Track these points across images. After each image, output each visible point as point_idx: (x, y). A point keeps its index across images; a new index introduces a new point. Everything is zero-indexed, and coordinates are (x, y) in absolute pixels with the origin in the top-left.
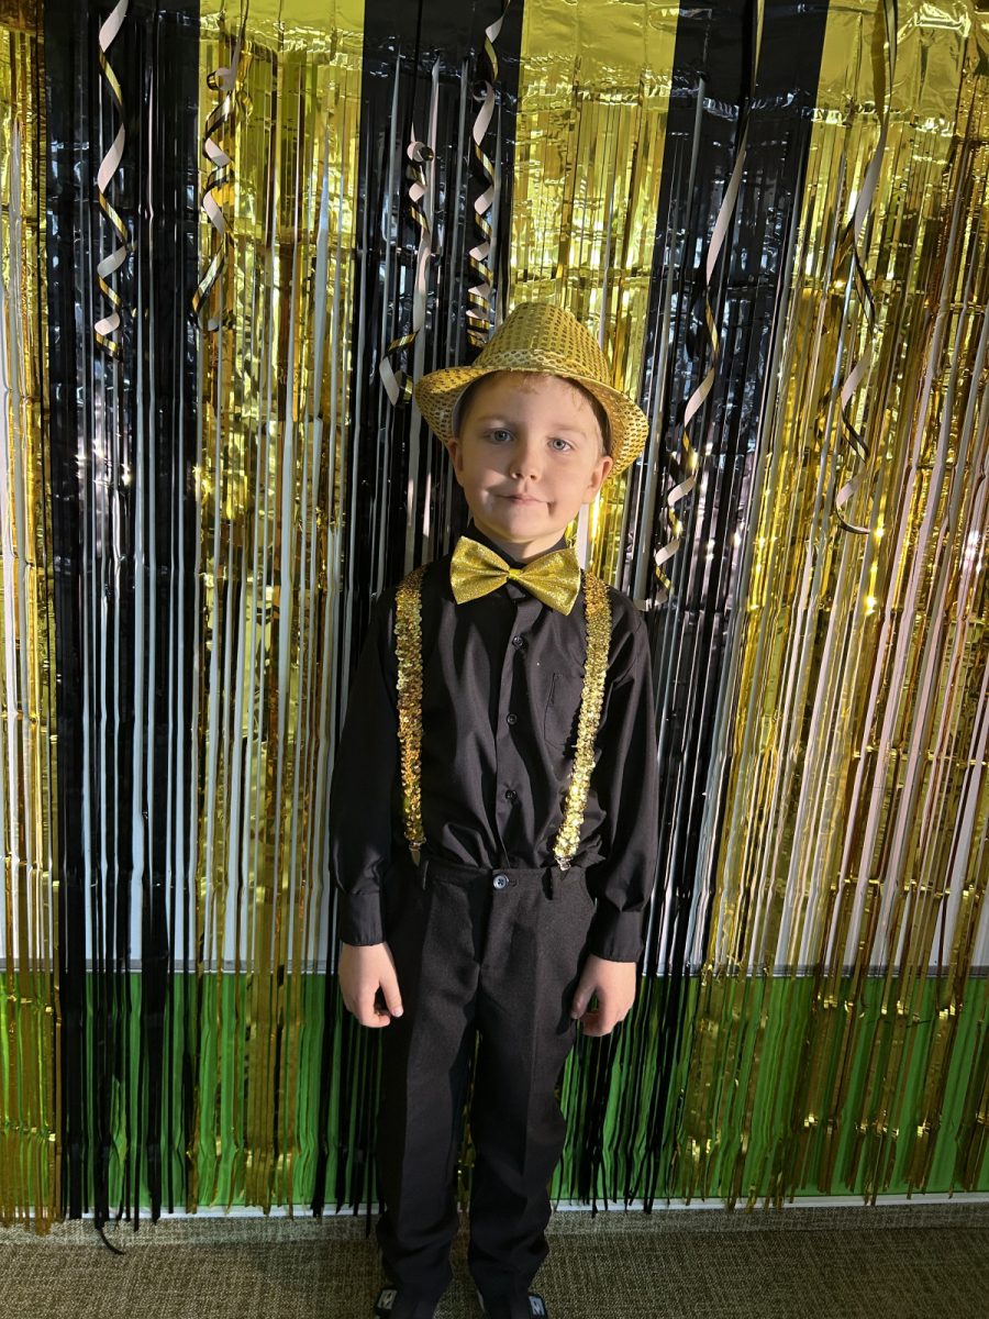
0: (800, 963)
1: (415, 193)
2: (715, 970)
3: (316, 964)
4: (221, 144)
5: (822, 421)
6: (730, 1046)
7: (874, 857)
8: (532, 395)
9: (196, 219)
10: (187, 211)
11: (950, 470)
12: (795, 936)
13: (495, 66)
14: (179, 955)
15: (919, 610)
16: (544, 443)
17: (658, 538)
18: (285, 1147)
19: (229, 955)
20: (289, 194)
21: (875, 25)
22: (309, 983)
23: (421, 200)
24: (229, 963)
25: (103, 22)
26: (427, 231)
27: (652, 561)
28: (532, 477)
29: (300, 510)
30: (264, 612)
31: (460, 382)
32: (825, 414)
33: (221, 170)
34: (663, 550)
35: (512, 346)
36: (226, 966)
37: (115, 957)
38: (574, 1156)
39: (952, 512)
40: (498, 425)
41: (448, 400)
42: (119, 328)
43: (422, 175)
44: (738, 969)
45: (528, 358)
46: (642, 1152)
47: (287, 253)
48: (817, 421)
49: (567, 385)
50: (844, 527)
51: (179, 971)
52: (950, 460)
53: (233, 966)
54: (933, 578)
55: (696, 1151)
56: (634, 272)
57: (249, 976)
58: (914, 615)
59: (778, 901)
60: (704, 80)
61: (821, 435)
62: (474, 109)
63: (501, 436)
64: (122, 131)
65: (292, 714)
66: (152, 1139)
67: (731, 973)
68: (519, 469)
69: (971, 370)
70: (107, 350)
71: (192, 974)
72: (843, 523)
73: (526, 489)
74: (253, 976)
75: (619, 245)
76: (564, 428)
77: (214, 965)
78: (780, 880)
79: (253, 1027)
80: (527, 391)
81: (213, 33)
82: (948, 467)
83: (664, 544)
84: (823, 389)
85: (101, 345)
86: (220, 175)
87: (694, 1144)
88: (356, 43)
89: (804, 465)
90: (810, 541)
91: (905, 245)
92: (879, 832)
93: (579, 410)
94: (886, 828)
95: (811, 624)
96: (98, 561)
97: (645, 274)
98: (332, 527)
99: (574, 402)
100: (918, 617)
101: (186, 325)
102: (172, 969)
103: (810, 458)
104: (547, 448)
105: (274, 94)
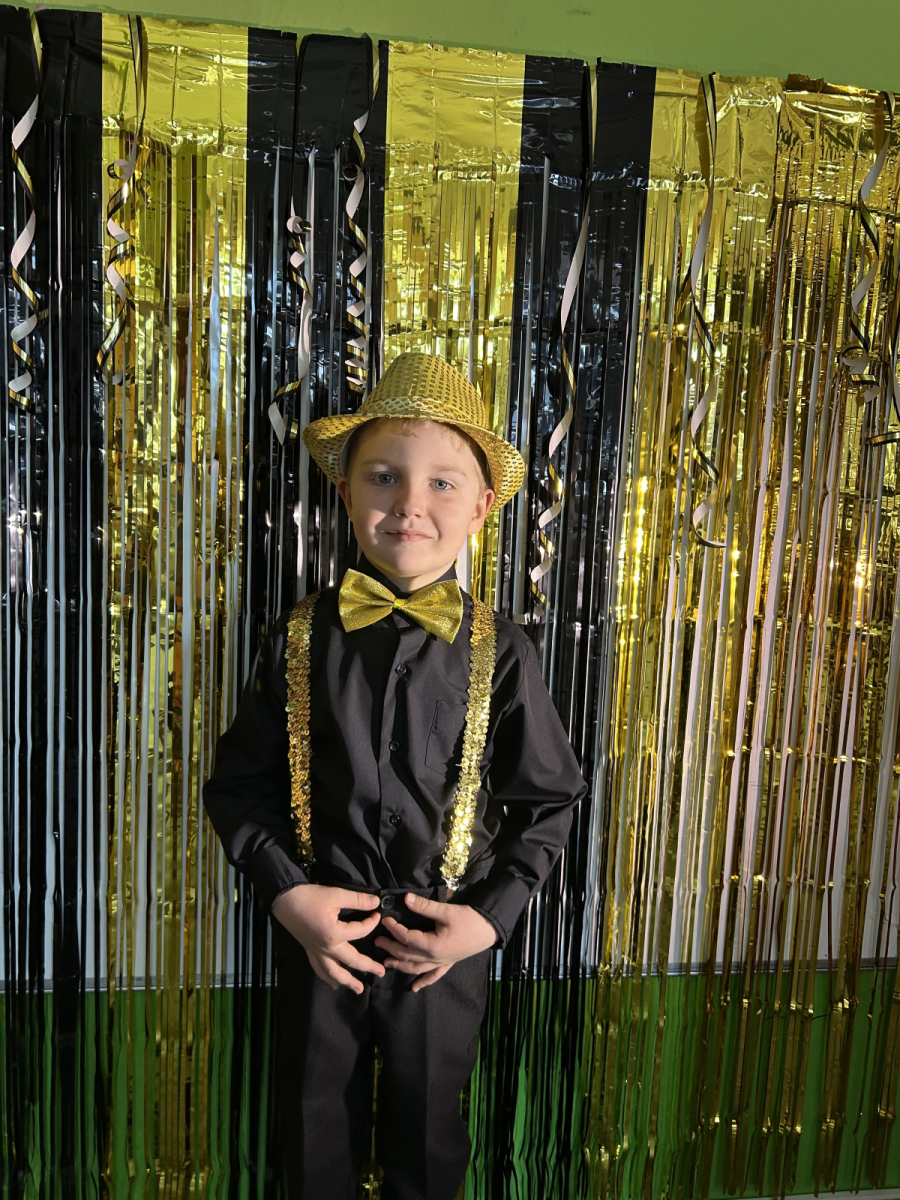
0: (693, 960)
1: (295, 260)
2: (612, 970)
3: (224, 978)
4: (123, 225)
5: (675, 448)
6: (631, 1047)
7: (757, 854)
8: (412, 437)
9: (100, 288)
10: (92, 281)
11: (797, 488)
12: (688, 933)
13: (362, 152)
14: (90, 973)
15: (780, 616)
16: (427, 484)
17: (532, 560)
18: (197, 1167)
19: (139, 971)
20: (184, 265)
21: (697, 107)
22: (218, 995)
23: (302, 266)
24: (139, 979)
25: (16, 124)
26: (308, 292)
27: (528, 580)
28: (417, 516)
29: (200, 542)
30: (167, 637)
31: (344, 429)
32: (678, 441)
33: (122, 246)
34: (537, 569)
35: (392, 393)
36: (136, 982)
37: (27, 977)
38: (486, 1167)
39: (802, 526)
40: (382, 468)
41: (334, 444)
42: (30, 386)
43: (301, 245)
44: (633, 968)
45: (407, 404)
46: (553, 1161)
47: (183, 315)
48: (671, 448)
49: (445, 428)
50: (702, 542)
51: (90, 989)
52: (796, 479)
53: (143, 983)
54: (790, 587)
55: (605, 1158)
56: (497, 323)
57: (158, 992)
58: (775, 622)
59: (668, 900)
60: (549, 158)
61: (675, 460)
62: (347, 188)
63: (385, 479)
64: (33, 215)
65: (196, 733)
66: (67, 1162)
67: (627, 972)
68: (403, 510)
69: (808, 398)
70: (20, 404)
71: (103, 992)
72: (700, 539)
73: (411, 526)
74: (162, 991)
75: (481, 300)
76: (445, 469)
77: (125, 983)
78: (668, 878)
79: (164, 1045)
80: (406, 434)
81: (113, 131)
82: (795, 485)
83: (538, 562)
84: (673, 420)
85: (14, 400)
86: (121, 250)
87: (603, 1150)
88: (240, 136)
89: (662, 487)
90: (671, 556)
91: (738, 293)
92: (760, 829)
93: (458, 451)
94: (766, 825)
95: (679, 633)
96: (12, 595)
97: (506, 324)
98: (230, 557)
99: (453, 444)
100: (779, 623)
101: (92, 382)
102: (83, 988)
103: (668, 482)
104: (429, 488)
105: (169, 180)
